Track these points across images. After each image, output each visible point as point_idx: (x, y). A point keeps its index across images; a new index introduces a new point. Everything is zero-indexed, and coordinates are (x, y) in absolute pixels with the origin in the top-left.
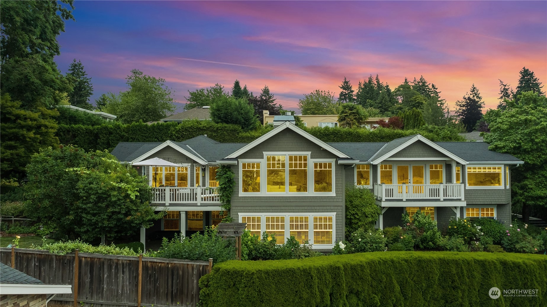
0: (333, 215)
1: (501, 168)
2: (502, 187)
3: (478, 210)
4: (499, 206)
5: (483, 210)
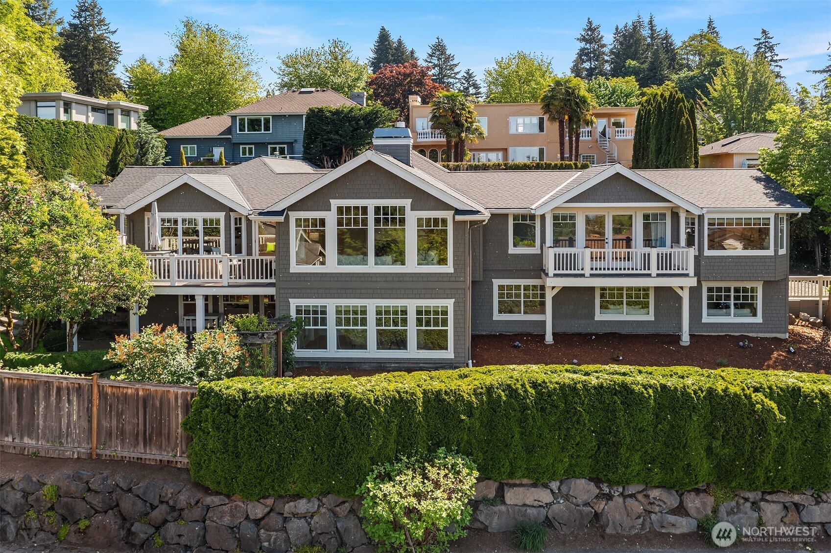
0: (449, 303)
1: (769, 219)
2: (770, 252)
3: (728, 290)
4: (766, 284)
5: (737, 290)
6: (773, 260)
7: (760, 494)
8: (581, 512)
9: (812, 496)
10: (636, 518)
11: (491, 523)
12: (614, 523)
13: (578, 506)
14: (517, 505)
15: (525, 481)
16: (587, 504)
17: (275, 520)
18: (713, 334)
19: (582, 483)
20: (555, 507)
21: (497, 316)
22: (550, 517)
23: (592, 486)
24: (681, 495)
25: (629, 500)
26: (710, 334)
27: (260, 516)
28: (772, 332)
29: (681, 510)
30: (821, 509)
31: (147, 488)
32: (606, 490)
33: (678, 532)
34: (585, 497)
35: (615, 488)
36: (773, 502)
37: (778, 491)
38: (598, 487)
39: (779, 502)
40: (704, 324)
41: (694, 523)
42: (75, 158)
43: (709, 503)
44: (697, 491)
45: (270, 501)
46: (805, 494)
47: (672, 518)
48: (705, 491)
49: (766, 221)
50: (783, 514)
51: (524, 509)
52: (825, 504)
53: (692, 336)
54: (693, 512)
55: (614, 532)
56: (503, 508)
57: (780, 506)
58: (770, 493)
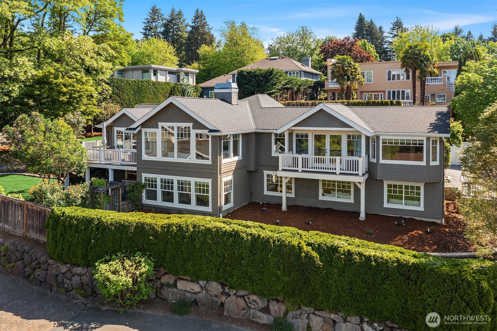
0: (210, 181)
1: (423, 140)
2: (424, 163)
3: (401, 187)
4: (426, 185)
5: (406, 187)
6: (425, 169)
7: (313, 309)
8: (212, 300)
9: (342, 317)
10: (242, 310)
11: (168, 297)
12: (228, 309)
13: (212, 297)
14: (182, 290)
15: (188, 278)
16: (216, 296)
17: (69, 275)
18: (391, 215)
19: (215, 284)
20: (200, 294)
21: (266, 192)
22: (197, 300)
23: (220, 287)
24: (268, 302)
25: (239, 298)
26: (389, 215)
27: (64, 272)
28: (431, 218)
29: (266, 310)
30: (346, 326)
31: (33, 252)
32: (227, 291)
33: (262, 322)
34: (215, 292)
35: (232, 290)
36: (319, 316)
37: (324, 310)
38: (223, 288)
39: (322, 317)
40: (385, 208)
41: (272, 319)
42: (147, 99)
43: (282, 309)
44: (278, 301)
45: (68, 266)
46: (338, 315)
47: (259, 313)
48: (283, 301)
49: (421, 142)
50: (323, 324)
51: (184, 292)
52: (349, 323)
53: (367, 215)
54: (272, 312)
55: (228, 315)
56: (175, 290)
57: (322, 319)
58: (318, 310)
